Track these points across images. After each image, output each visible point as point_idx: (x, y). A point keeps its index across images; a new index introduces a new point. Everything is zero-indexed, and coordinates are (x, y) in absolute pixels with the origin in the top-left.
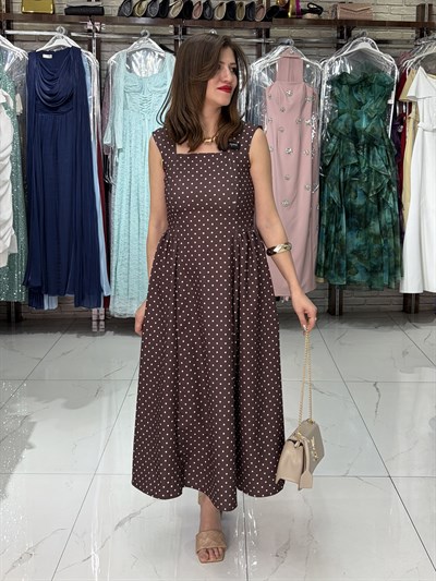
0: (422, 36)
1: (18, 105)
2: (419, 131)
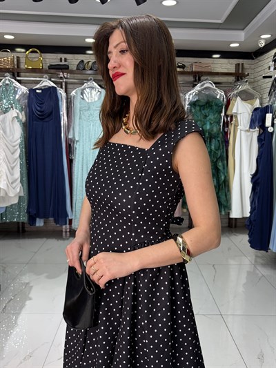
0: (238, 80)
1: (23, 117)
2: (239, 130)
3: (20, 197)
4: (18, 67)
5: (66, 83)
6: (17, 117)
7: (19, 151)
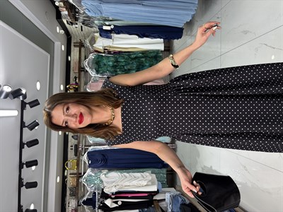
0: (83, 46)
2: (113, 45)
3: (152, 173)
4: (76, 174)
7: (125, 174)
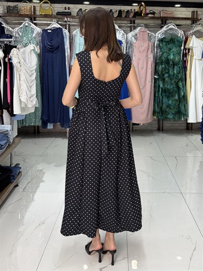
0: (194, 23)
1: (38, 50)
2: (194, 59)
3: (36, 108)
4: (34, 13)
5: (69, 25)
6: (34, 50)
7: (35, 74)
